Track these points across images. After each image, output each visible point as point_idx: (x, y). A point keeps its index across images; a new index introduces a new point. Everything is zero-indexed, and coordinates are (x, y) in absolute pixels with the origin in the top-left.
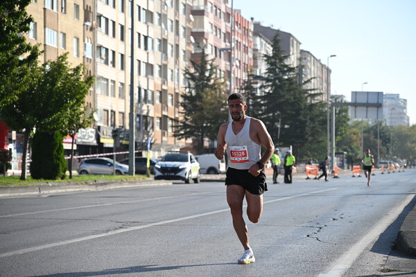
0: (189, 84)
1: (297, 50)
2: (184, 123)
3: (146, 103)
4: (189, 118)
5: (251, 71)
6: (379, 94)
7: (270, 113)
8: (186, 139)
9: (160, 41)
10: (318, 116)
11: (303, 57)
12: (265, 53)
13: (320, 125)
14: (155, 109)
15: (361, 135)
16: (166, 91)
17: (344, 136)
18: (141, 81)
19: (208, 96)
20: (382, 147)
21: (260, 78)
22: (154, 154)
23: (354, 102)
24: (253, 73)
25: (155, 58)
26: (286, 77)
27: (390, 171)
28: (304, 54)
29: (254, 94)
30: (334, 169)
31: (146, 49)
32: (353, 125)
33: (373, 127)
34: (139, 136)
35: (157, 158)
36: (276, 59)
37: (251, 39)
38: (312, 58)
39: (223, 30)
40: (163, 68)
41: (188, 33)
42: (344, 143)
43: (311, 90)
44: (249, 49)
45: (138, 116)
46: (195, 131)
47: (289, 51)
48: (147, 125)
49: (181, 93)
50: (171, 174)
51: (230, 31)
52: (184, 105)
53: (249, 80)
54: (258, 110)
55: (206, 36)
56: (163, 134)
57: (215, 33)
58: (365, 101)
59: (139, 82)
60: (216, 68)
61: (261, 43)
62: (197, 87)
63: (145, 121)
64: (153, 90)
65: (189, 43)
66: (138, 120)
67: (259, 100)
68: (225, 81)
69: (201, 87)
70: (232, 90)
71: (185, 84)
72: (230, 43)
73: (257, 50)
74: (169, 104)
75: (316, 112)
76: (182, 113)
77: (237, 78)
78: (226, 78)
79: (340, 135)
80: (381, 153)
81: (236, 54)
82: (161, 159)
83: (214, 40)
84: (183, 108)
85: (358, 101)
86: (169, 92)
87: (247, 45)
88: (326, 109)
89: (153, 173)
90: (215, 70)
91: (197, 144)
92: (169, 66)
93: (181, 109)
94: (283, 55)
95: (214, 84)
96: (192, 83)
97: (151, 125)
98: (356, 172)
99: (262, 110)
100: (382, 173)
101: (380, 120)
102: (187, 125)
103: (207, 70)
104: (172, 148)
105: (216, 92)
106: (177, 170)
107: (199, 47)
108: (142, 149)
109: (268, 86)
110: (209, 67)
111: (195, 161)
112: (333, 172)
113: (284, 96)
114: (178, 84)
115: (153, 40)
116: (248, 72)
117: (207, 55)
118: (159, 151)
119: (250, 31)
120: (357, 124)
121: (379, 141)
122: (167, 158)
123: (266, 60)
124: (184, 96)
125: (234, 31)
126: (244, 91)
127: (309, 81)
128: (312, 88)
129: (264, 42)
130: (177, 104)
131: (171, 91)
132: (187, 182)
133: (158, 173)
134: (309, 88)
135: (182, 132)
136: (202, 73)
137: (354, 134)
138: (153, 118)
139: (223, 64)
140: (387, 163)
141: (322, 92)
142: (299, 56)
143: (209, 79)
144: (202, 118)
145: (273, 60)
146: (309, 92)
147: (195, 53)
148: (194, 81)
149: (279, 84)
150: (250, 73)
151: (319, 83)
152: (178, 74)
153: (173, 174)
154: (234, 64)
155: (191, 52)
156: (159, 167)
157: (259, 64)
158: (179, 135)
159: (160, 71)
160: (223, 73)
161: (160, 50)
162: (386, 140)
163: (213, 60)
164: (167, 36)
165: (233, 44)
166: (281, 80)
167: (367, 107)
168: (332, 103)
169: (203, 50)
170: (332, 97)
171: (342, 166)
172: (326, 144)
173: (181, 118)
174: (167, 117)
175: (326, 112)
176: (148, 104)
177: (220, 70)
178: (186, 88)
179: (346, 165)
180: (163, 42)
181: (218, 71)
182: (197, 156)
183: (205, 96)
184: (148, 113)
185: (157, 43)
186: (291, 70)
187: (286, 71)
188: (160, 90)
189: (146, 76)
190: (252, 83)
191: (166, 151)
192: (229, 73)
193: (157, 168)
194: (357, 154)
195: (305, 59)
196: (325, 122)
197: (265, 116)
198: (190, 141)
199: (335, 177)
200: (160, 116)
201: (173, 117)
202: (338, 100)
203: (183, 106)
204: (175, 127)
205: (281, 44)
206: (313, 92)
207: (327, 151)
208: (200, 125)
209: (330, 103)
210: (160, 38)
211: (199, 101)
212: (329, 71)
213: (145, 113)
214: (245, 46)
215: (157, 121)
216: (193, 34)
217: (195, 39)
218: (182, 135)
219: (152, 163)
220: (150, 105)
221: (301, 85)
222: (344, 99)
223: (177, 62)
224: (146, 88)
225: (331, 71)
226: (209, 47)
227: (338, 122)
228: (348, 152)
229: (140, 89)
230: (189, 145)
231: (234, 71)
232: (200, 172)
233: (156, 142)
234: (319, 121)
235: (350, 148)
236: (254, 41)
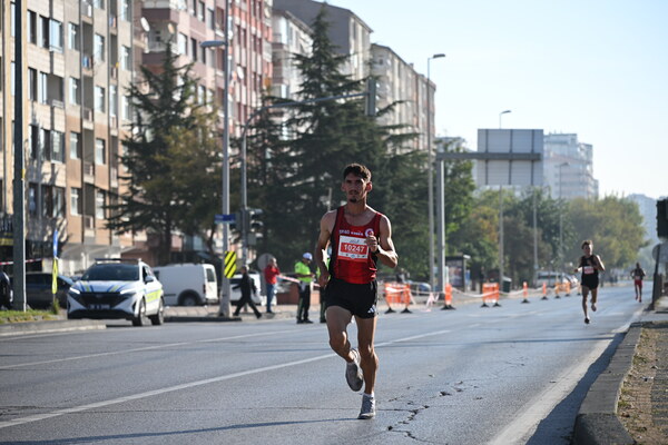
0: (139, 118)
1: (364, 46)
2: (129, 199)
3: (49, 159)
4: (139, 188)
5: (269, 89)
6: (535, 134)
7: (309, 177)
8: (134, 233)
9: (76, 27)
10: (410, 182)
11: (378, 60)
12: (298, 52)
13: (413, 199)
14: (66, 170)
15: (499, 221)
16: (90, 132)
17: (463, 221)
18: (38, 112)
19: (179, 142)
20: (542, 245)
21: (288, 103)
22: (68, 267)
23: (483, 150)
24: (272, 94)
25: (67, 66)
26: (342, 101)
27: (560, 294)
28: (379, 53)
29: (276, 136)
30: (444, 292)
31: (47, 45)
32: (483, 198)
33: (522, 203)
34: (34, 228)
35: (72, 274)
36: (320, 64)
37: (268, 23)
38: (396, 61)
39: (210, 4)
40: (85, 86)
41: (136, 11)
42: (464, 239)
43: (394, 127)
44: (265, 44)
45: (33, 185)
46: (152, 216)
47: (348, 46)
48: (51, 204)
49: (122, 137)
50: (103, 307)
51: (223, 6)
52: (128, 162)
53: (265, 109)
54: (285, 171)
55: (173, 18)
56: (86, 224)
57: (192, 11)
58: (506, 149)
59: (34, 115)
60: (194, 83)
61: (290, 31)
62: (155, 125)
63: (48, 197)
64: (63, 130)
65: (137, 33)
66: (32, 194)
67: (286, 150)
68: (215, 110)
69: (165, 123)
70: (230, 130)
71: (130, 117)
72: (225, 30)
73: (281, 45)
74: (98, 161)
75: (405, 172)
76: (125, 179)
77: (239, 104)
78: (217, 104)
79: (455, 220)
80: (541, 256)
81: (237, 54)
82: (81, 275)
83: (191, 26)
84: (126, 169)
85: (493, 149)
86: (97, 135)
87: (259, 35)
88: (426, 166)
89: (64, 305)
90: (193, 88)
91: (157, 243)
92: (96, 82)
93: (123, 169)
94: (334, 56)
95: (192, 118)
96: (145, 116)
97: (59, 206)
98: (490, 297)
99: (292, 171)
100: (544, 298)
101: (537, 187)
102: (137, 203)
103: (177, 88)
104: (105, 252)
105: (196, 135)
106: (116, 297)
107: (158, 39)
108: (42, 256)
109: (305, 119)
110: (180, 82)
111: (154, 278)
112: (442, 297)
113: (338, 140)
114: (116, 119)
115: (61, 27)
116: (262, 91)
117: (177, 56)
118: (78, 258)
119: (266, 5)
120: (490, 198)
121: (536, 232)
122: (95, 274)
123: (299, 67)
124: (129, 144)
125: (233, 5)
126: (254, 132)
127: (389, 108)
128: (397, 123)
129: (295, 28)
130: (113, 161)
131: (101, 133)
132: (137, 322)
133: (76, 305)
134: (389, 124)
135: (126, 219)
136: (167, 95)
137: (485, 217)
138: (63, 189)
139: (209, 75)
140: (554, 277)
141: (417, 130)
142: (368, 56)
143: (180, 107)
144: (168, 189)
145: (313, 66)
146: (391, 131)
147: (151, 53)
148: (150, 111)
149: (326, 115)
150: (266, 94)
151: (410, 113)
152: (116, 96)
153: (107, 307)
154: (234, 75)
155: (143, 50)
156: (78, 292)
157: (284, 74)
158: (119, 226)
159: (78, 92)
160: (209, 94)
161: (77, 47)
162: (551, 230)
163: (189, 67)
164: (92, 18)
165: (230, 34)
166: (331, 106)
167: (511, 161)
168: (438, 154)
169: (169, 46)
170: (438, 142)
171: (460, 285)
172: (427, 239)
173: (123, 190)
174: (92, 187)
175: (426, 172)
176: (53, 161)
177: (204, 88)
178: (132, 125)
179: (468, 282)
180: (84, 31)
181: (200, 91)
182: (157, 269)
183: (173, 142)
184: (53, 178)
185: (70, 33)
186: (353, 85)
187: (343, 89)
188: (78, 131)
189: (49, 102)
190: (270, 115)
191: (91, 259)
192: (222, 94)
193: (73, 295)
194: (490, 260)
195: (381, 63)
196: (423, 194)
197: (300, 183)
198: (142, 237)
199: (447, 308)
200: (79, 185)
201: (106, 187)
202: (450, 148)
203: (125, 164)
204: (110, 207)
205: (329, 33)
206: (398, 132)
207: (428, 254)
208: (162, 204)
209: (433, 153)
210: (77, 23)
211: (161, 153)
212: (430, 88)
213: (47, 179)
214: (255, 36)
215: (72, 196)
216: (147, 13)
217: (150, 23)
218: (125, 224)
219: (63, 285)
220: (58, 164)
221: (372, 117)
222: (463, 145)
223: (113, 71)
224: (48, 128)
225: (434, 89)
226: (181, 39)
227: (450, 192)
228: (472, 255)
229: (35, 129)
230: (140, 247)
231: (234, 89)
232: (164, 301)
233: (70, 241)
234: (412, 192)
235: (477, 246)
236: (275, 26)
